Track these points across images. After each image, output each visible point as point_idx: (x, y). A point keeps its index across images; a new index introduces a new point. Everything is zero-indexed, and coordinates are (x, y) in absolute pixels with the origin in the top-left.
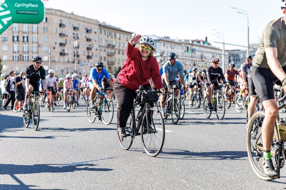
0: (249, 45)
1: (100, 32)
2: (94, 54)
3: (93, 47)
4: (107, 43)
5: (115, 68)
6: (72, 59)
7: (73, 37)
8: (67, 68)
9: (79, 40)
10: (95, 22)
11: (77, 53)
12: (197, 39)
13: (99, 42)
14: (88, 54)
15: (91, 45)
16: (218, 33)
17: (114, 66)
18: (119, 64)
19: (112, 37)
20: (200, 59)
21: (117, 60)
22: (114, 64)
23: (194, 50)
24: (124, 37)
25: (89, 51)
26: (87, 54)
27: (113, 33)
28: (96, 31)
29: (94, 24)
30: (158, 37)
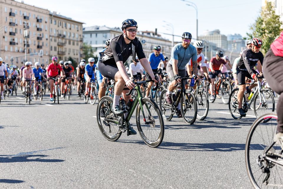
0: (198, 37)
1: (50, 22)
2: (45, 44)
3: (43, 37)
4: (57, 33)
5: (65, 58)
6: (22, 48)
7: (23, 27)
8: (17, 58)
9: (29, 30)
10: (45, 12)
11: (27, 42)
12: (147, 31)
13: (49, 32)
14: (39, 44)
15: (42, 35)
16: (168, 25)
17: (64, 57)
18: (69, 54)
19: (63, 27)
20: (150, 50)
21: (68, 50)
22: (65, 54)
23: (144, 42)
24: (74, 27)
25: (39, 40)
26: (37, 44)
27: (64, 23)
28: (47, 21)
29: (44, 14)
30: (109, 28)
